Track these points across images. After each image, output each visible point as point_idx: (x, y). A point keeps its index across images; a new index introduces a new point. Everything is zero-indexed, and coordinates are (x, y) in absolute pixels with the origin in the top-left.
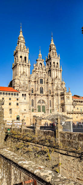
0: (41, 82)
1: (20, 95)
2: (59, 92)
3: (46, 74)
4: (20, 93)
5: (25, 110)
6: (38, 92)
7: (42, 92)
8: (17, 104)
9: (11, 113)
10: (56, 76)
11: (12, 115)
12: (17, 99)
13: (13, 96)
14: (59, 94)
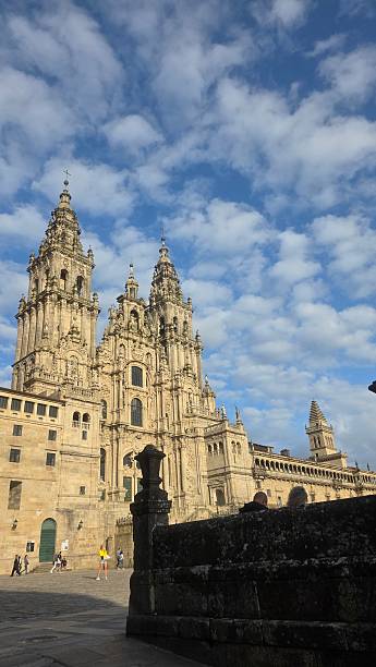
0: (137, 380)
1: (65, 414)
2: (202, 426)
3: (152, 351)
4: (64, 404)
5: (82, 489)
6: (126, 418)
7: (137, 418)
8: (50, 459)
10: (183, 365)
12: (52, 435)
13: (35, 416)
14: (201, 433)
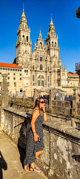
0: (41, 60)
1: (23, 70)
2: (56, 69)
3: (45, 52)
4: (22, 69)
5: (27, 84)
6: (38, 69)
7: (41, 68)
8: (21, 79)
9: (15, 86)
10: (54, 55)
11: (16, 88)
12: (21, 75)
13: (17, 72)
14: (56, 71)
